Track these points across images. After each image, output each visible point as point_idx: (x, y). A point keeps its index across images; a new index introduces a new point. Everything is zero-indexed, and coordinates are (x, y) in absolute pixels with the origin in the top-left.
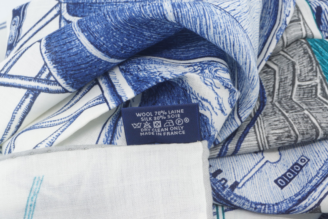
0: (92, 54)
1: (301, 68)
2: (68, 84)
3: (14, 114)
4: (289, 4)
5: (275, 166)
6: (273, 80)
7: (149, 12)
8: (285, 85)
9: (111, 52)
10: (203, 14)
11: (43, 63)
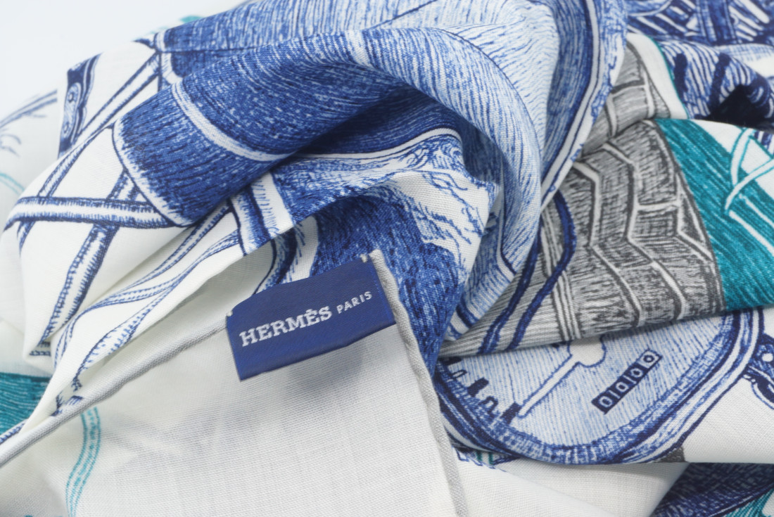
0: (215, 143)
1: (645, 177)
2: (172, 207)
3: (70, 275)
4: (613, 43)
5: (594, 373)
6: (589, 202)
7: (317, 50)
8: (614, 211)
9: (252, 136)
10: (425, 50)
11: (121, 169)
